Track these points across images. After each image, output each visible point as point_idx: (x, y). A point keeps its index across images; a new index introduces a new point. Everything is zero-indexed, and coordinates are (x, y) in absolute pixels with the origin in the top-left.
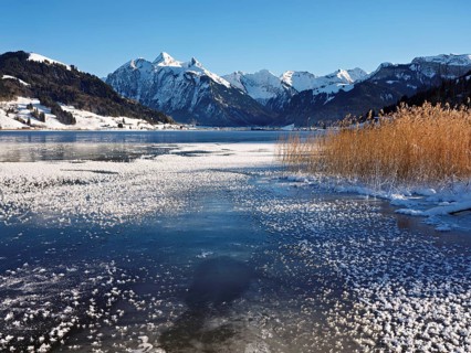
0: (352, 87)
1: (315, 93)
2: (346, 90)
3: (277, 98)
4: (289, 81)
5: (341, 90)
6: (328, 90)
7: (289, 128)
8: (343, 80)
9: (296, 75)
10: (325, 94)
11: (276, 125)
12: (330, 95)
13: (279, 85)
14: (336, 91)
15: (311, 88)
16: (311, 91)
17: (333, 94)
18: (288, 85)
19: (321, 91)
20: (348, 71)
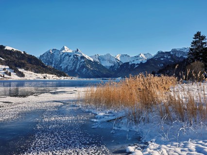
0: (146, 61)
1: (130, 64)
2: (143, 62)
3: (114, 66)
4: (119, 59)
5: (141, 63)
6: (136, 62)
7: (119, 78)
8: (142, 58)
9: (122, 56)
10: (134, 64)
11: (113, 77)
13: (115, 60)
14: (139, 63)
15: (128, 61)
16: (128, 63)
17: (138, 64)
18: (119, 60)
19: (133, 63)
20: (144, 54)
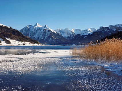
0: (92, 33)
1: (81, 35)
2: (90, 34)
3: (70, 36)
4: (74, 32)
5: (89, 34)
6: (85, 34)
7: (74, 45)
8: (89, 31)
9: (76, 30)
10: (84, 35)
11: (70, 44)
12: (86, 36)
13: (71, 33)
14: (87, 34)
15: (80, 33)
16: (80, 34)
17: (86, 35)
19: (83, 34)
20: (91, 29)
